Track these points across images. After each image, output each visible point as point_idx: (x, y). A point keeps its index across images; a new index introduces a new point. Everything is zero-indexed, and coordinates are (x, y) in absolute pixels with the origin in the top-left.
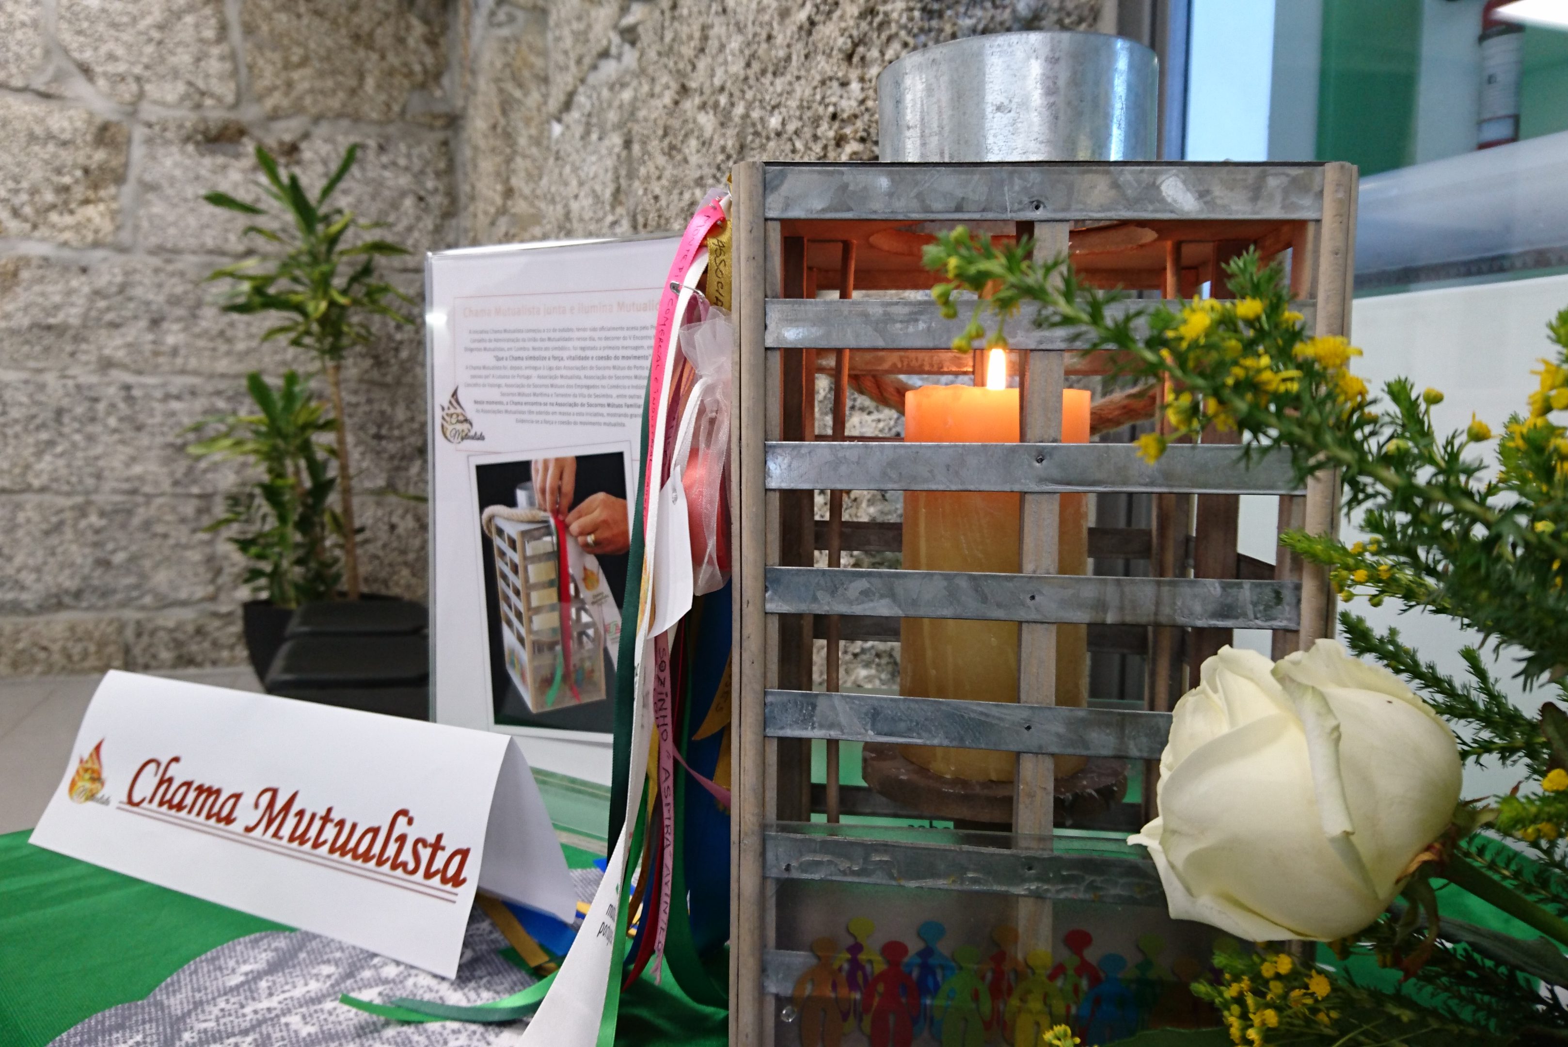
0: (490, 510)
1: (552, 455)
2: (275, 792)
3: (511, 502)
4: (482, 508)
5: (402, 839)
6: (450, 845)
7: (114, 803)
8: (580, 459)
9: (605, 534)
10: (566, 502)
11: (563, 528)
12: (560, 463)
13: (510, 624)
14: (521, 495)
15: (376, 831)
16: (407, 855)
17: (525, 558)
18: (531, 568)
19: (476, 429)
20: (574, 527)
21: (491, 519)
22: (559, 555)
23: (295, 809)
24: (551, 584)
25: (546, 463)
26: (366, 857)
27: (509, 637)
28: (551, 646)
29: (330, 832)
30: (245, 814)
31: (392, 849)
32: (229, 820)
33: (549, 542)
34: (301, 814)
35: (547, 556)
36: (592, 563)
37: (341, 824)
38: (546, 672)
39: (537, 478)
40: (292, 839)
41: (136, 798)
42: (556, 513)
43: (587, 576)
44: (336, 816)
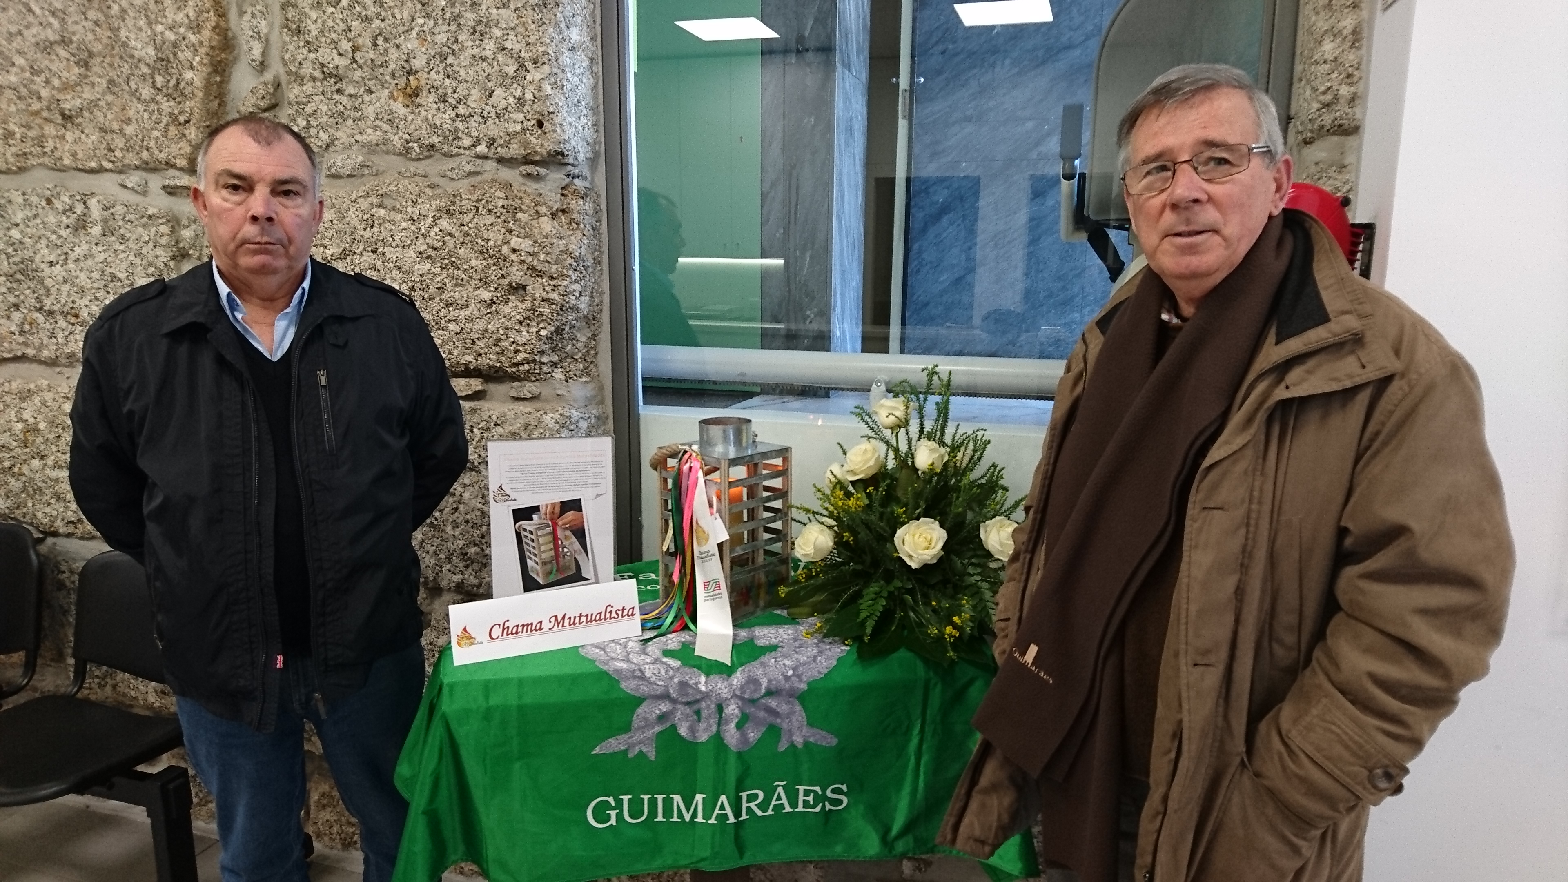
0: (518, 524)
1: (549, 502)
2: (556, 617)
3: (531, 519)
4: (515, 524)
5: (611, 612)
6: (627, 608)
7: (485, 642)
8: (561, 502)
9: (572, 524)
10: (556, 516)
11: (555, 525)
12: (553, 505)
13: (531, 559)
14: (535, 517)
15: (600, 613)
16: (614, 615)
17: (537, 536)
18: (540, 539)
19: (512, 497)
20: (560, 523)
21: (520, 526)
22: (554, 533)
23: (567, 617)
24: (550, 542)
25: (547, 506)
26: (600, 620)
27: (530, 563)
28: (551, 562)
29: (583, 619)
30: (546, 626)
31: (608, 615)
32: (540, 629)
33: (549, 530)
34: (570, 618)
35: (549, 534)
36: (569, 533)
37: (587, 616)
38: (549, 570)
39: (542, 511)
40: (570, 625)
41: (494, 636)
42: (551, 520)
43: (566, 537)
44: (584, 614)
